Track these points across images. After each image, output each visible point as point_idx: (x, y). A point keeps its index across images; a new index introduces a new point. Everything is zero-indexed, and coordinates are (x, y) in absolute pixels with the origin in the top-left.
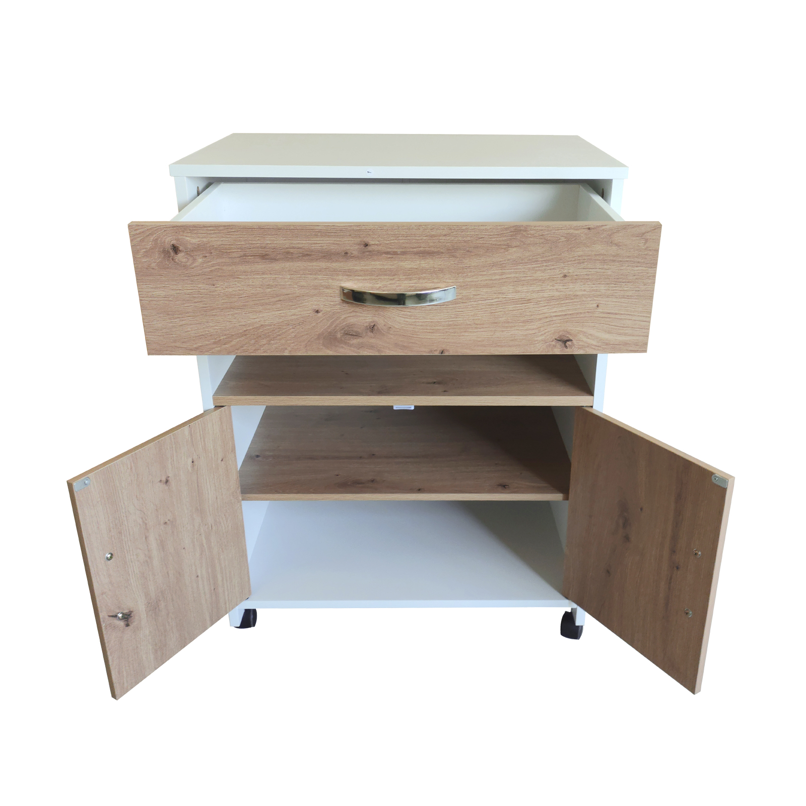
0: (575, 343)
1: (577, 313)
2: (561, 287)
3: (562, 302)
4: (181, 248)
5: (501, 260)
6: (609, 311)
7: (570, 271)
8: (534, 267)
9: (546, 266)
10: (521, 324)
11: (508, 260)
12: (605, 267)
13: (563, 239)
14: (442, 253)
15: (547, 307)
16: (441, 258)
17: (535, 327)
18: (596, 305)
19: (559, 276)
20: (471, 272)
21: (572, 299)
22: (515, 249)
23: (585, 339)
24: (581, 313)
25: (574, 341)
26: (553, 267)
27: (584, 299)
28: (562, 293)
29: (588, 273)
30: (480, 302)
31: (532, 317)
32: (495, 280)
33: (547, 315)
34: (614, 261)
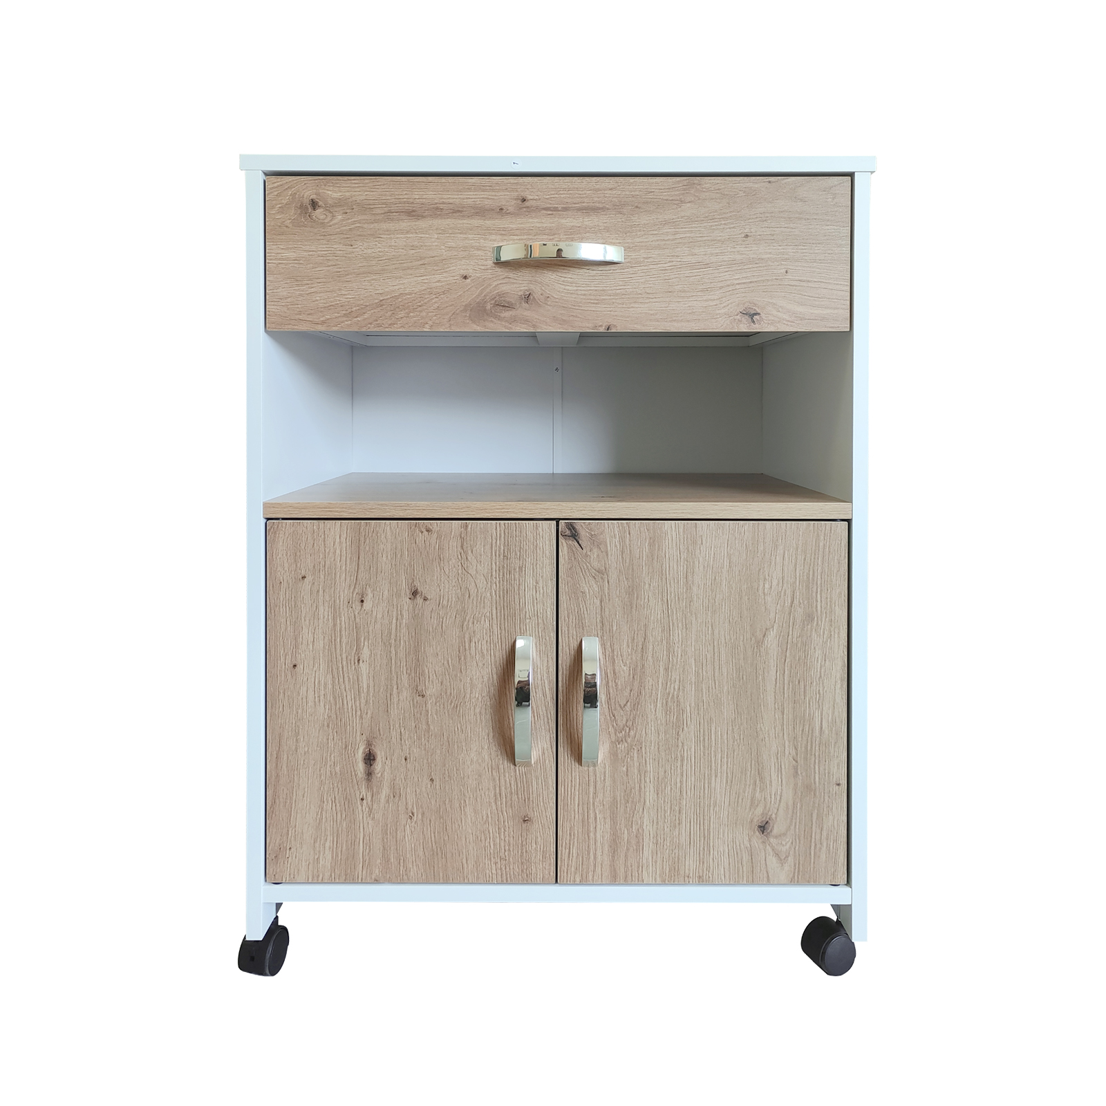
0: (764, 318)
1: (763, 281)
2: (742, 249)
3: (745, 267)
4: (320, 203)
5: (674, 217)
6: (800, 278)
7: (752, 230)
8: (711, 226)
9: (725, 224)
10: (699, 294)
11: (682, 217)
12: (792, 225)
13: (741, 194)
14: (608, 209)
15: (729, 273)
16: (606, 215)
17: (716, 297)
18: (784, 270)
19: (740, 236)
20: (640, 231)
21: (756, 263)
22: (689, 205)
23: (775, 313)
24: (768, 280)
25: (762, 315)
26: (732, 226)
27: (770, 263)
28: (744, 256)
29: (773, 233)
30: (652, 267)
31: (712, 285)
32: (669, 240)
33: (729, 283)
34: (800, 219)
